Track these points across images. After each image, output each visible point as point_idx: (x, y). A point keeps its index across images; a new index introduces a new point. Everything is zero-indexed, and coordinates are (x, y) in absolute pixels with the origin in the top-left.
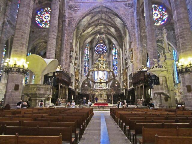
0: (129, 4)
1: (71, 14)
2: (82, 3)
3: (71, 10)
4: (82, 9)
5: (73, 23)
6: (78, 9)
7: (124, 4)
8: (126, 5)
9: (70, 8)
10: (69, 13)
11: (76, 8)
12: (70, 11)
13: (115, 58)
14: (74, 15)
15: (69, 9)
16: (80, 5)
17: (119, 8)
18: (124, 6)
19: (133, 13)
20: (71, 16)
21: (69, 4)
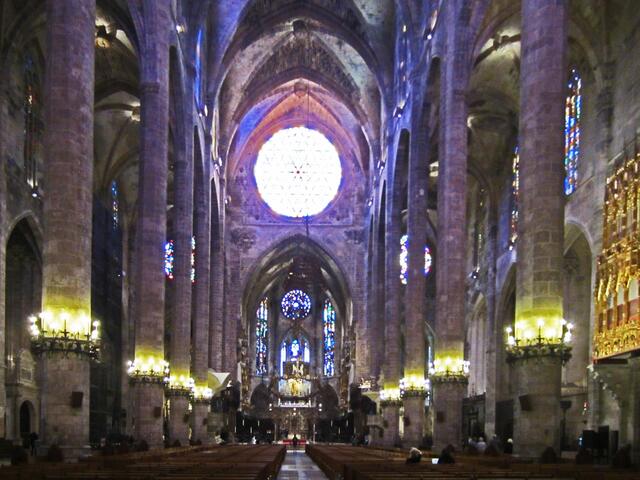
0: (355, 232)
1: (236, 254)
2: (258, 229)
3: (236, 243)
4: (260, 241)
5: (241, 276)
6: (252, 243)
7: (345, 232)
8: (349, 234)
9: (235, 237)
10: (232, 250)
11: (246, 240)
12: (234, 246)
13: (329, 332)
14: (243, 256)
15: (231, 241)
16: (255, 231)
17: (336, 242)
18: (346, 237)
19: (362, 255)
20: (236, 259)
21: (233, 228)
